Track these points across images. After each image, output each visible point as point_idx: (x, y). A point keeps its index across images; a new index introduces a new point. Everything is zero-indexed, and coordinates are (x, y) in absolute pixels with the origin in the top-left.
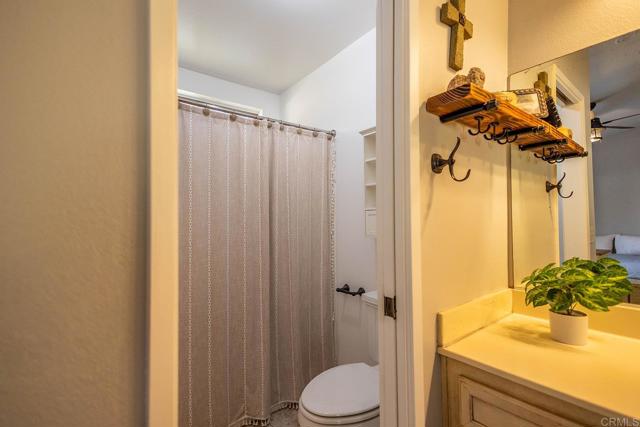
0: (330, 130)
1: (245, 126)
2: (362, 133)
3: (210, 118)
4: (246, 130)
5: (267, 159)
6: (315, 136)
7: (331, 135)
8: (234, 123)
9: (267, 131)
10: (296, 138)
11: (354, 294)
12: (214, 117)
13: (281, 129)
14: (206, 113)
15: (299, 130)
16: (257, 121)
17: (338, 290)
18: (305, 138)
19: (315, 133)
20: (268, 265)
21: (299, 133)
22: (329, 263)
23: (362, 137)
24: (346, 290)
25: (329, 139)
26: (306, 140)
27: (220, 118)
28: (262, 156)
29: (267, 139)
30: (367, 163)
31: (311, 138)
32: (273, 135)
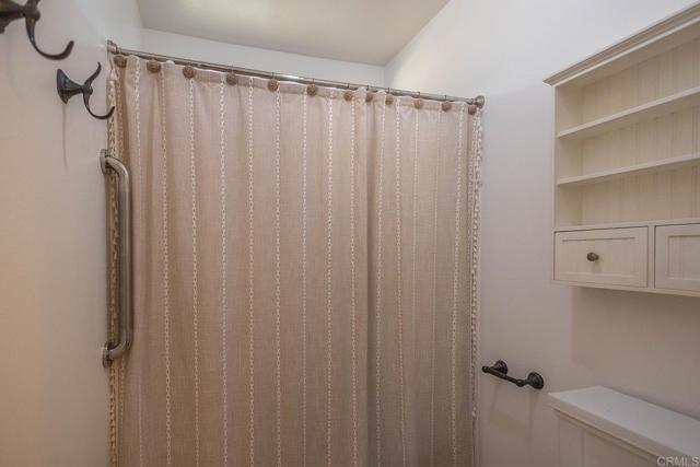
0: (472, 96)
1: (331, 101)
2: (550, 81)
3: (278, 94)
4: (332, 107)
5: (364, 151)
6: (446, 109)
7: (475, 106)
8: (314, 99)
9: (364, 107)
10: (413, 115)
11: (521, 384)
12: (284, 92)
13: (389, 102)
14: (272, 88)
15: (419, 100)
16: (348, 93)
17: (486, 370)
18: (428, 113)
19: (447, 105)
20: (365, 318)
21: (418, 106)
22: (467, 321)
23: (550, 90)
24: (500, 370)
25: (472, 112)
26: (432, 116)
27: (294, 92)
28: (356, 146)
29: (365, 120)
30: (563, 139)
31: (438, 114)
32: (374, 113)
